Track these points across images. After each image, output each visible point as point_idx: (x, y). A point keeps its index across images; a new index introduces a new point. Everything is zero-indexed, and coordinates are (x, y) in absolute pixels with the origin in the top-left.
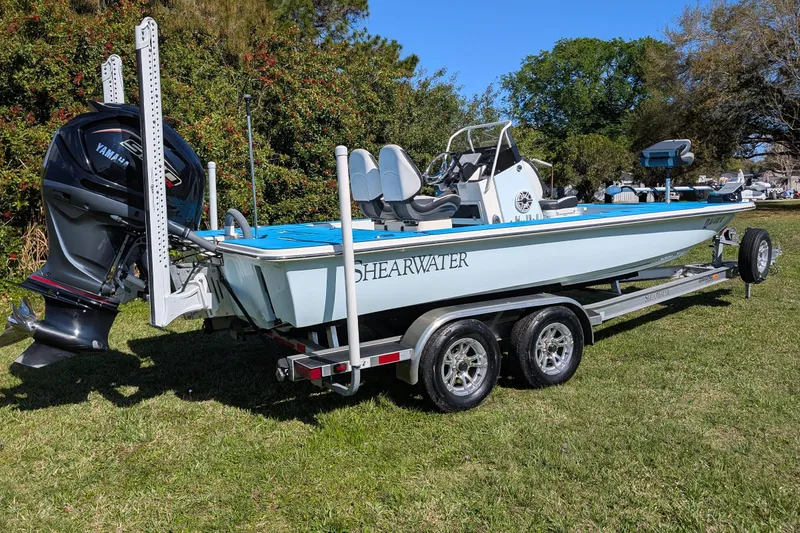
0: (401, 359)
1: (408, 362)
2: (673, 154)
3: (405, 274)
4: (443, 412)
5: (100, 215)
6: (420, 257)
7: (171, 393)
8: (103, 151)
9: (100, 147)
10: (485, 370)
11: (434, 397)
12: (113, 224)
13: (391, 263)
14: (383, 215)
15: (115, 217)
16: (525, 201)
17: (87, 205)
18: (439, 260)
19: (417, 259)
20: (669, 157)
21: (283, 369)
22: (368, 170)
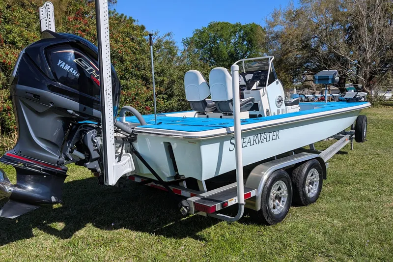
0: (252, 196)
1: (255, 197)
2: (332, 77)
3: (253, 145)
4: (270, 225)
5: (60, 110)
6: (260, 134)
7: (89, 225)
8: (62, 65)
9: (60, 62)
10: (286, 198)
11: (266, 217)
12: (68, 116)
13: (248, 138)
14: (207, 109)
15: (71, 112)
16: (280, 101)
17: (51, 103)
18: (268, 135)
19: (259, 135)
20: (329, 79)
21: (186, 207)
22: (200, 83)
